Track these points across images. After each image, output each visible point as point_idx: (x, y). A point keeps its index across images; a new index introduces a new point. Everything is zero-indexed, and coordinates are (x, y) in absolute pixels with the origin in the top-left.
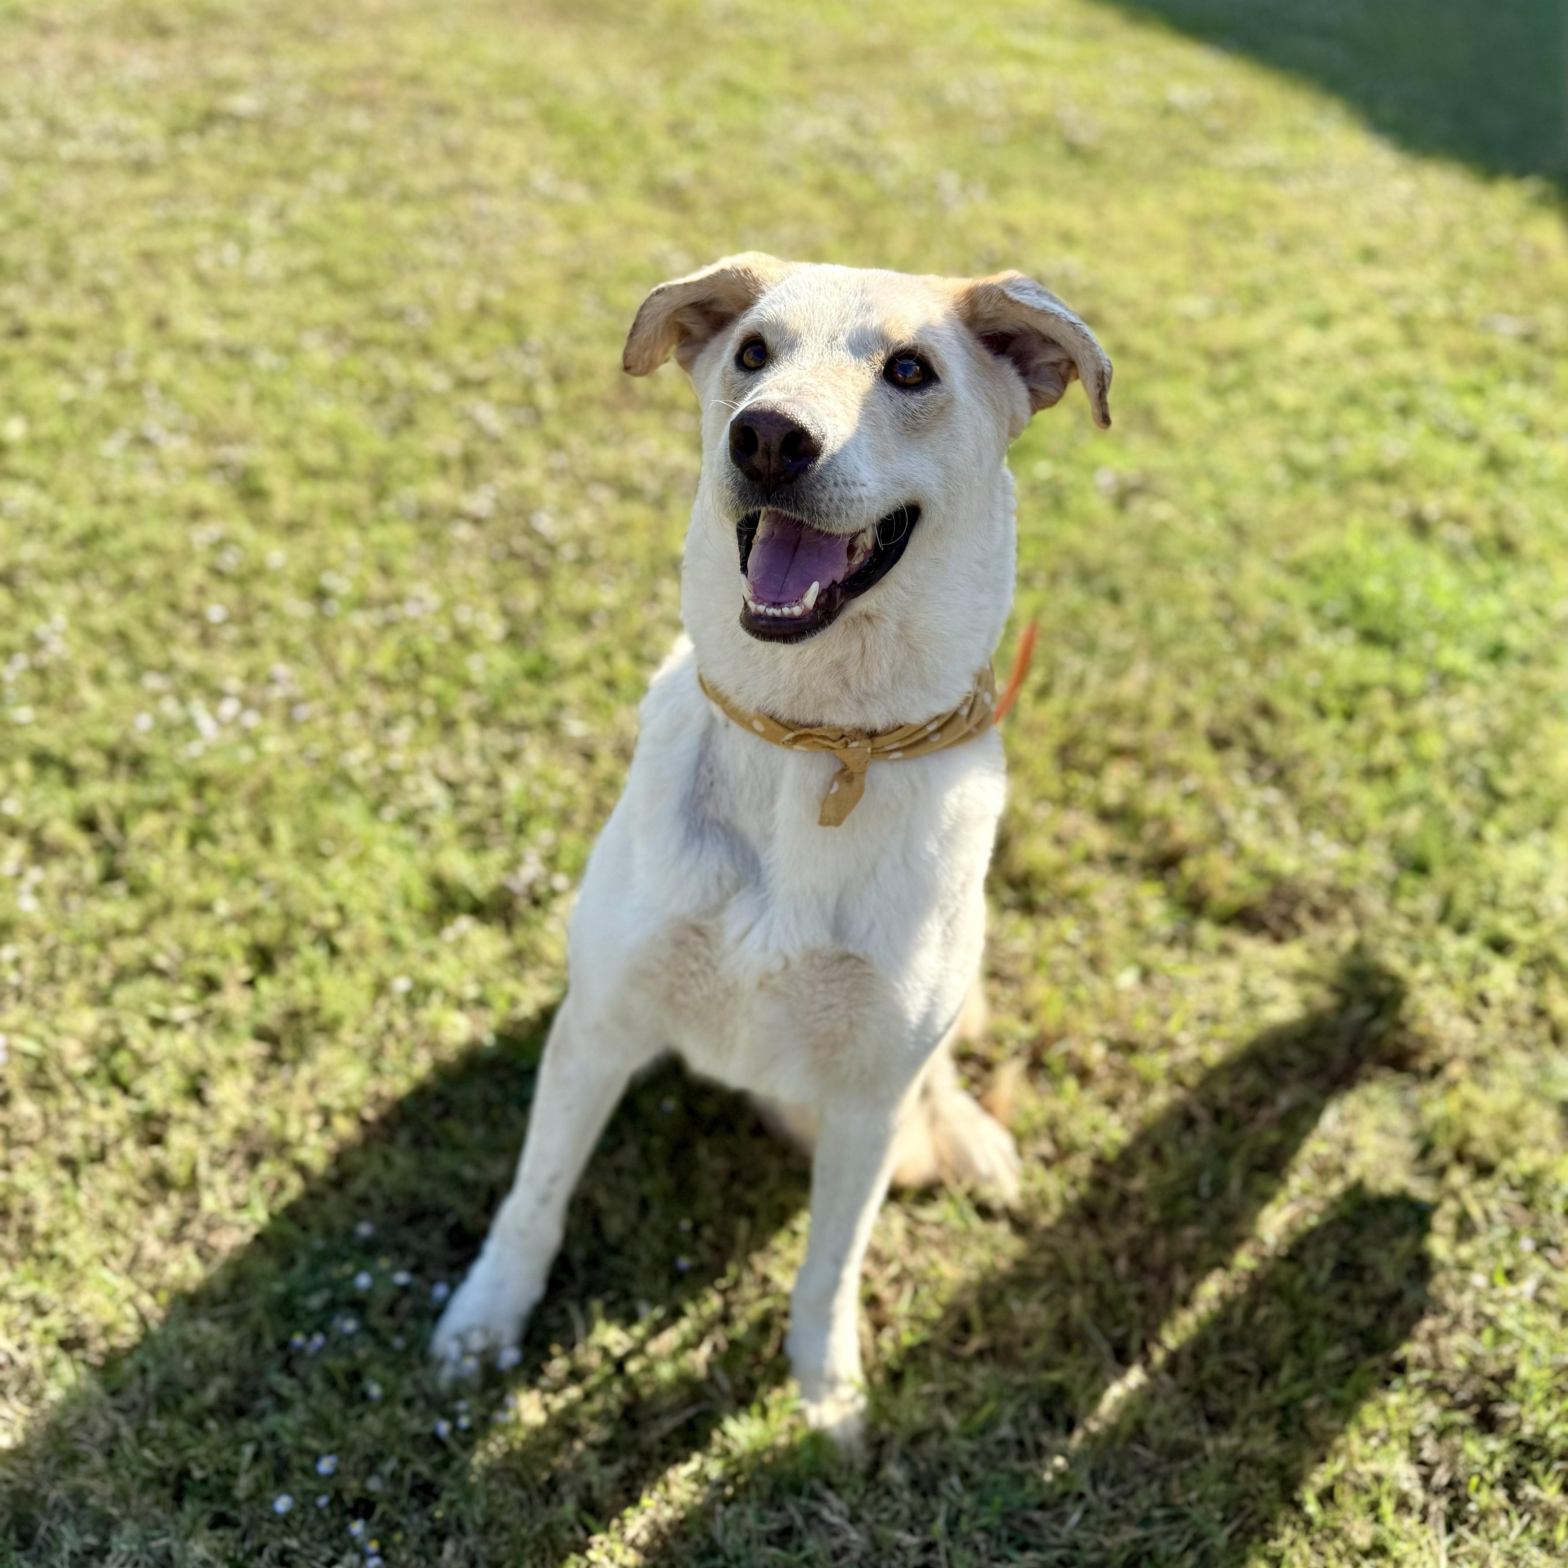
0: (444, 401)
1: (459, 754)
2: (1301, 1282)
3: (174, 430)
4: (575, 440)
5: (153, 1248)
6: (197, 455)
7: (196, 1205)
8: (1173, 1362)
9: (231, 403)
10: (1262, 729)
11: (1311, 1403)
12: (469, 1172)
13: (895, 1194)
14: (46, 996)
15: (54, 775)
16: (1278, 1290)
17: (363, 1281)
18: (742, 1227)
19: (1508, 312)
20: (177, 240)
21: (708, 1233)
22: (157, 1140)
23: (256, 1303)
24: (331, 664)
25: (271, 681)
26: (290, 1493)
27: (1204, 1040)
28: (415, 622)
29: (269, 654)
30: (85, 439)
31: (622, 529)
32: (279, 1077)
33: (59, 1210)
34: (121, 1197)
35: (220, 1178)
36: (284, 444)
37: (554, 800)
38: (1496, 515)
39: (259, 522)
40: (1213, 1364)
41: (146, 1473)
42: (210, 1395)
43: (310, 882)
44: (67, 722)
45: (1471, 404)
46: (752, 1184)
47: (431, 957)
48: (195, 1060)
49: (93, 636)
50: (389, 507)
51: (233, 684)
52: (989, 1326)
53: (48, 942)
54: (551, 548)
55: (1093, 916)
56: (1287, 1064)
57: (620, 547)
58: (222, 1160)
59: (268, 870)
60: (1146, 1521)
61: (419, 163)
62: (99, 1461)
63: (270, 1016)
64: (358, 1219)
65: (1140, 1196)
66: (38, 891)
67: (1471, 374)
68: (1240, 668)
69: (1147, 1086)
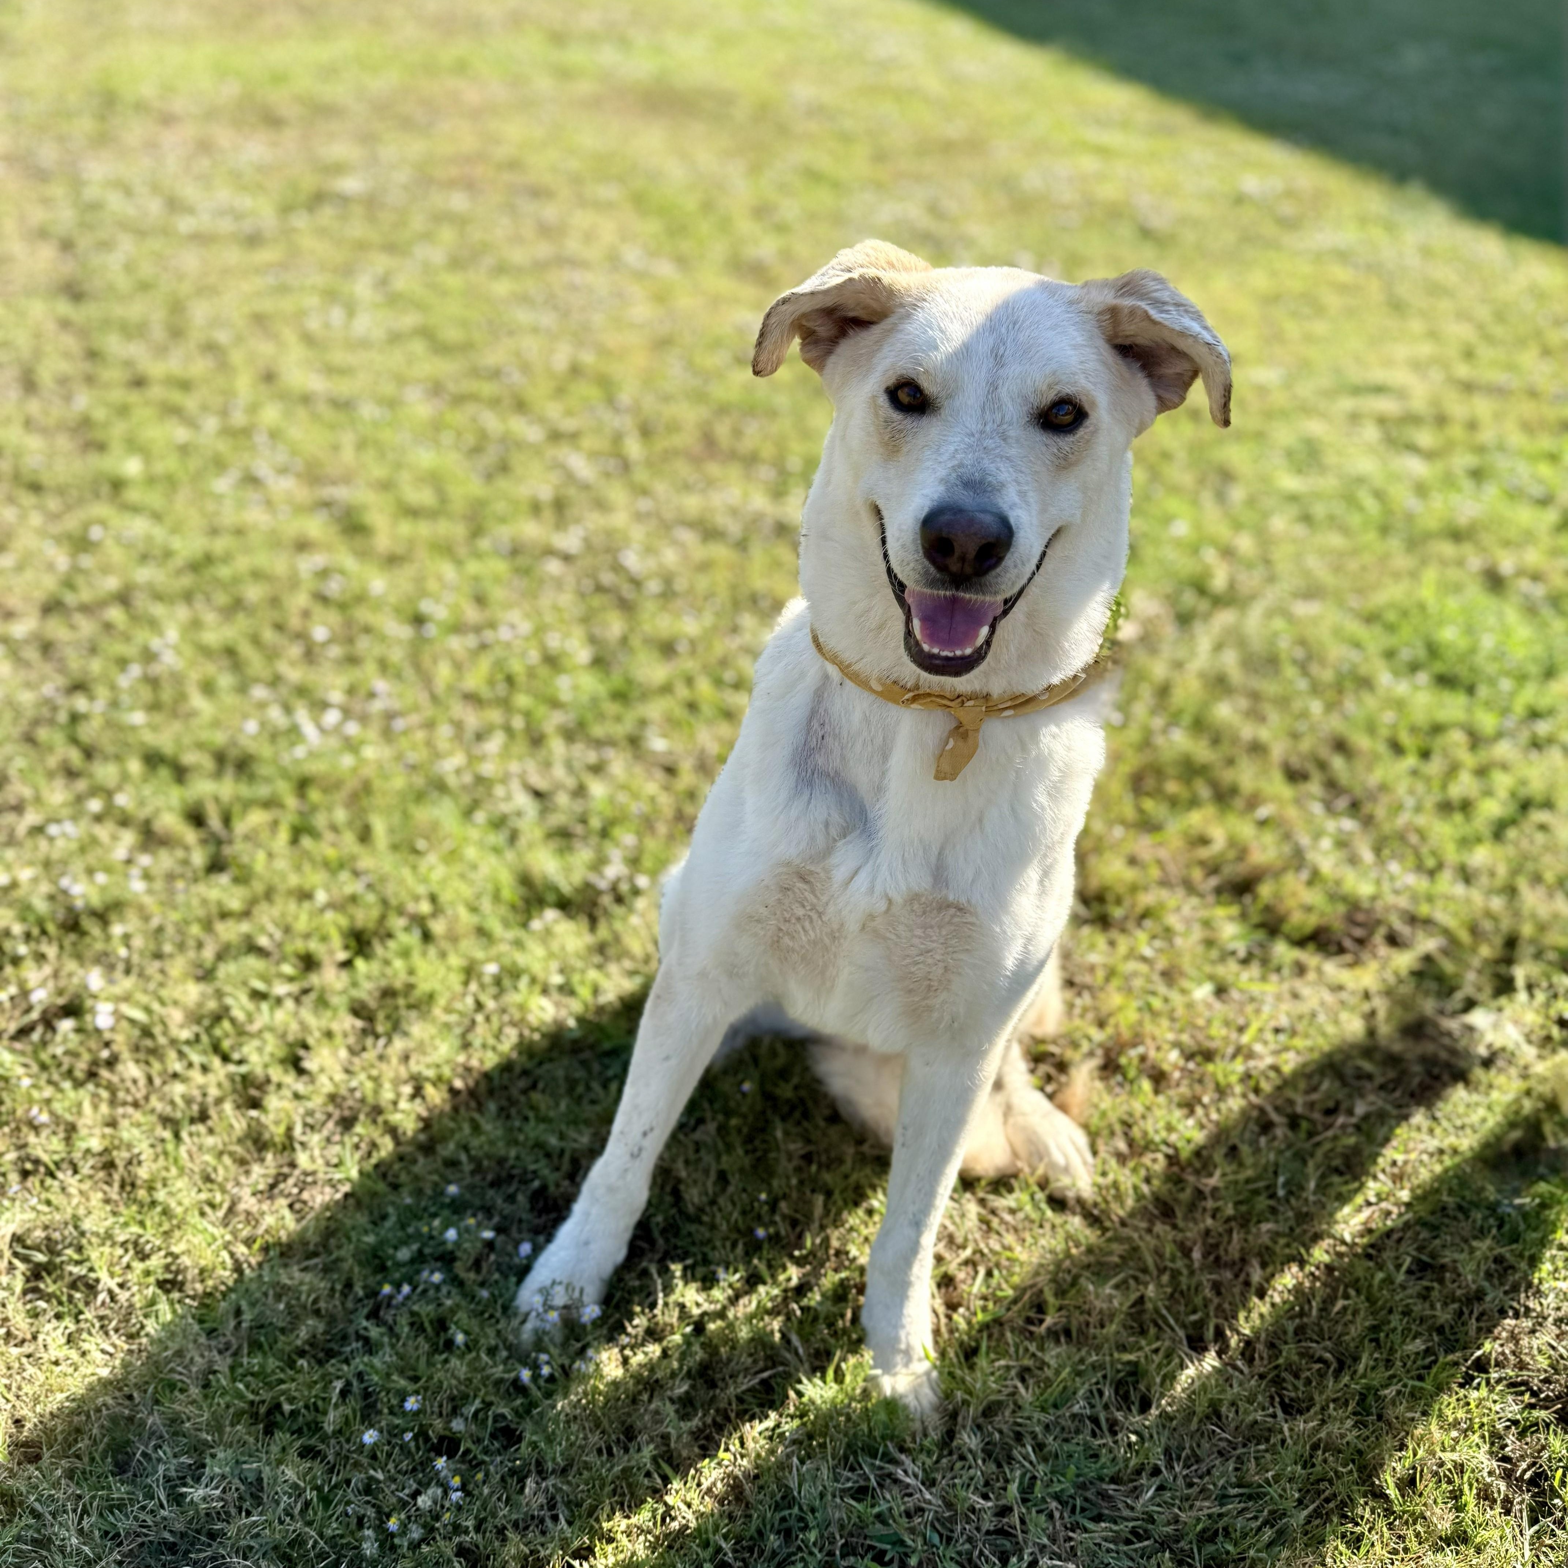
0: (536, 450)
2: (1378, 1278)
3: (283, 471)
4: (661, 488)
5: (248, 1203)
6: (303, 494)
7: (291, 1163)
8: (1249, 1349)
9: (336, 448)
10: (1338, 763)
11: (1390, 1392)
12: (553, 1141)
13: (967, 1182)
14: (153, 970)
15: (164, 773)
16: (1355, 1287)
17: (451, 1234)
18: (818, 1203)
20: (287, 304)
21: (785, 1207)
22: (256, 1104)
23: (347, 1253)
24: (428, 683)
25: (372, 695)
26: (377, 1427)
27: (1280, 1050)
28: (508, 645)
29: (369, 670)
30: (197, 477)
31: (705, 567)
32: (374, 1049)
33: (161, 1162)
34: (220, 1154)
35: (315, 1139)
36: (386, 486)
37: (639, 808)
39: (363, 554)
40: (1289, 1352)
41: (238, 1405)
42: (301, 1336)
43: (406, 873)
44: (177, 726)
45: (1545, 470)
46: (828, 1166)
47: (520, 945)
48: (295, 1032)
49: (204, 650)
50: (484, 544)
51: (336, 696)
52: (1062, 1307)
53: (155, 922)
54: (636, 583)
55: (1168, 933)
56: (1362, 1076)
57: (703, 583)
58: (316, 1123)
59: (366, 862)
60: (1223, 1499)
61: (517, 239)
62: (195, 1391)
63: (366, 991)
64: (446, 1180)
65: (1215, 1194)
66: (147, 876)
67: (1546, 443)
68: (1316, 707)
69: (1222, 1092)
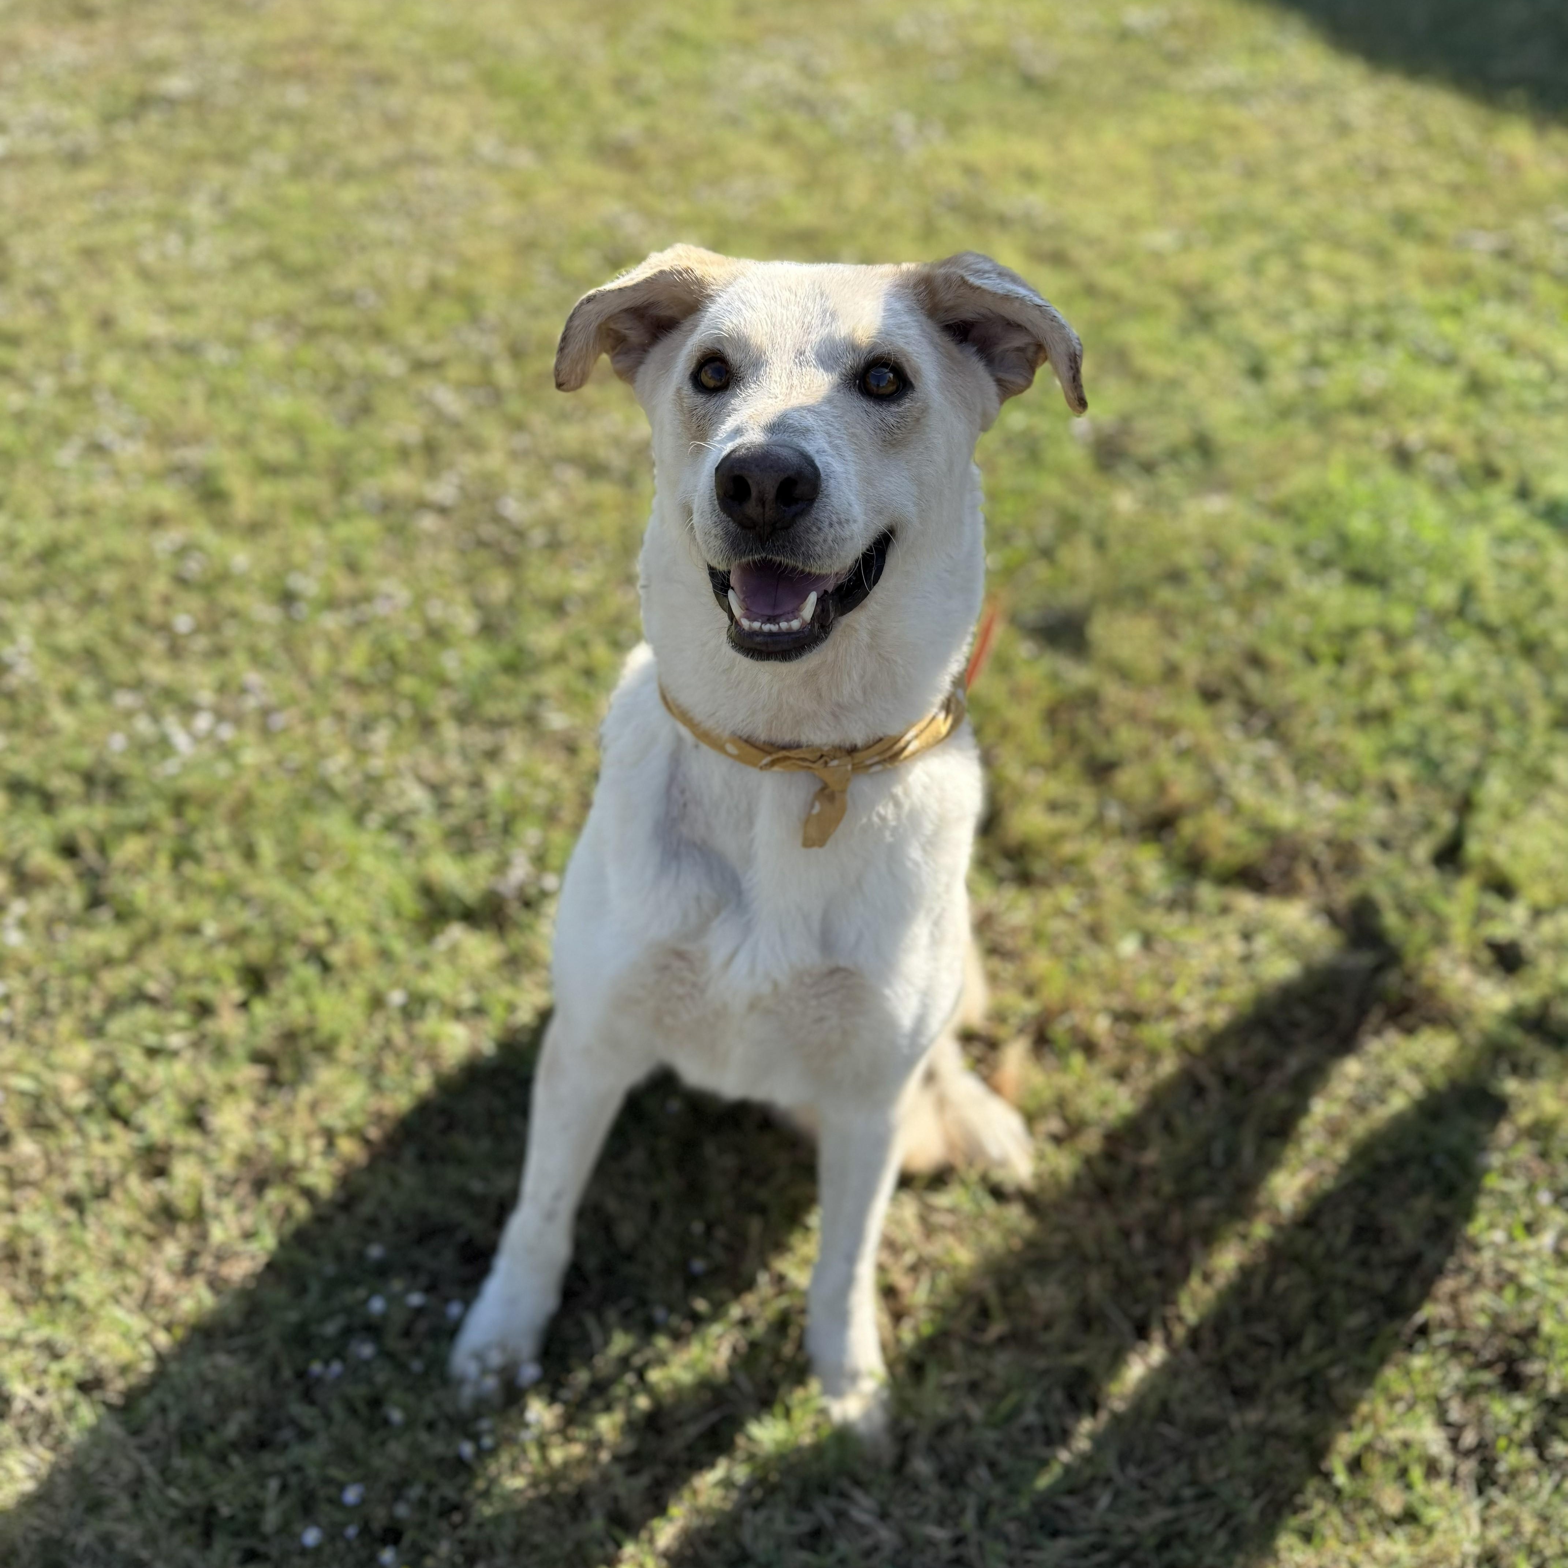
0: (400, 386)
1: (440, 754)
2: (1319, 1250)
3: (129, 434)
4: (537, 420)
5: (164, 1283)
6: (153, 459)
7: (204, 1236)
8: (1194, 1339)
9: (184, 402)
10: (1253, 680)
11: (1335, 1373)
12: (477, 1186)
13: (906, 1181)
14: (40, 1033)
15: (31, 802)
16: (1297, 1259)
17: (377, 1305)
18: (755, 1226)
19: (1483, 227)
20: (117, 234)
21: (721, 1233)
22: (161, 1172)
23: (271, 1335)
24: (303, 670)
25: (244, 690)
26: (317, 1524)
27: (1210, 1005)
28: (385, 620)
29: (239, 663)
30: (37, 450)
31: (590, 509)
32: (279, 1100)
33: (68, 1250)
34: (128, 1233)
35: (227, 1207)
36: (242, 441)
37: (541, 798)
38: (1480, 441)
39: (222, 525)
40: (1235, 1339)
41: (172, 1513)
42: (231, 1430)
43: (296, 898)
44: (40, 746)
45: (1449, 326)
46: (762, 1180)
47: (425, 967)
48: (192, 1087)
49: (60, 654)
50: (352, 501)
51: (206, 696)
52: (1008, 1310)
53: (38, 974)
54: (520, 534)
55: (1090, 883)
56: (1295, 1025)
57: (590, 528)
58: (227, 1188)
59: (255, 887)
60: (1175, 1501)
61: (361, 137)
62: (124, 1505)
63: (266, 1039)
64: (366, 1241)
65: (1154, 1170)
66: (23, 924)
67: (1449, 296)
68: (1228, 618)
69: (1154, 1056)
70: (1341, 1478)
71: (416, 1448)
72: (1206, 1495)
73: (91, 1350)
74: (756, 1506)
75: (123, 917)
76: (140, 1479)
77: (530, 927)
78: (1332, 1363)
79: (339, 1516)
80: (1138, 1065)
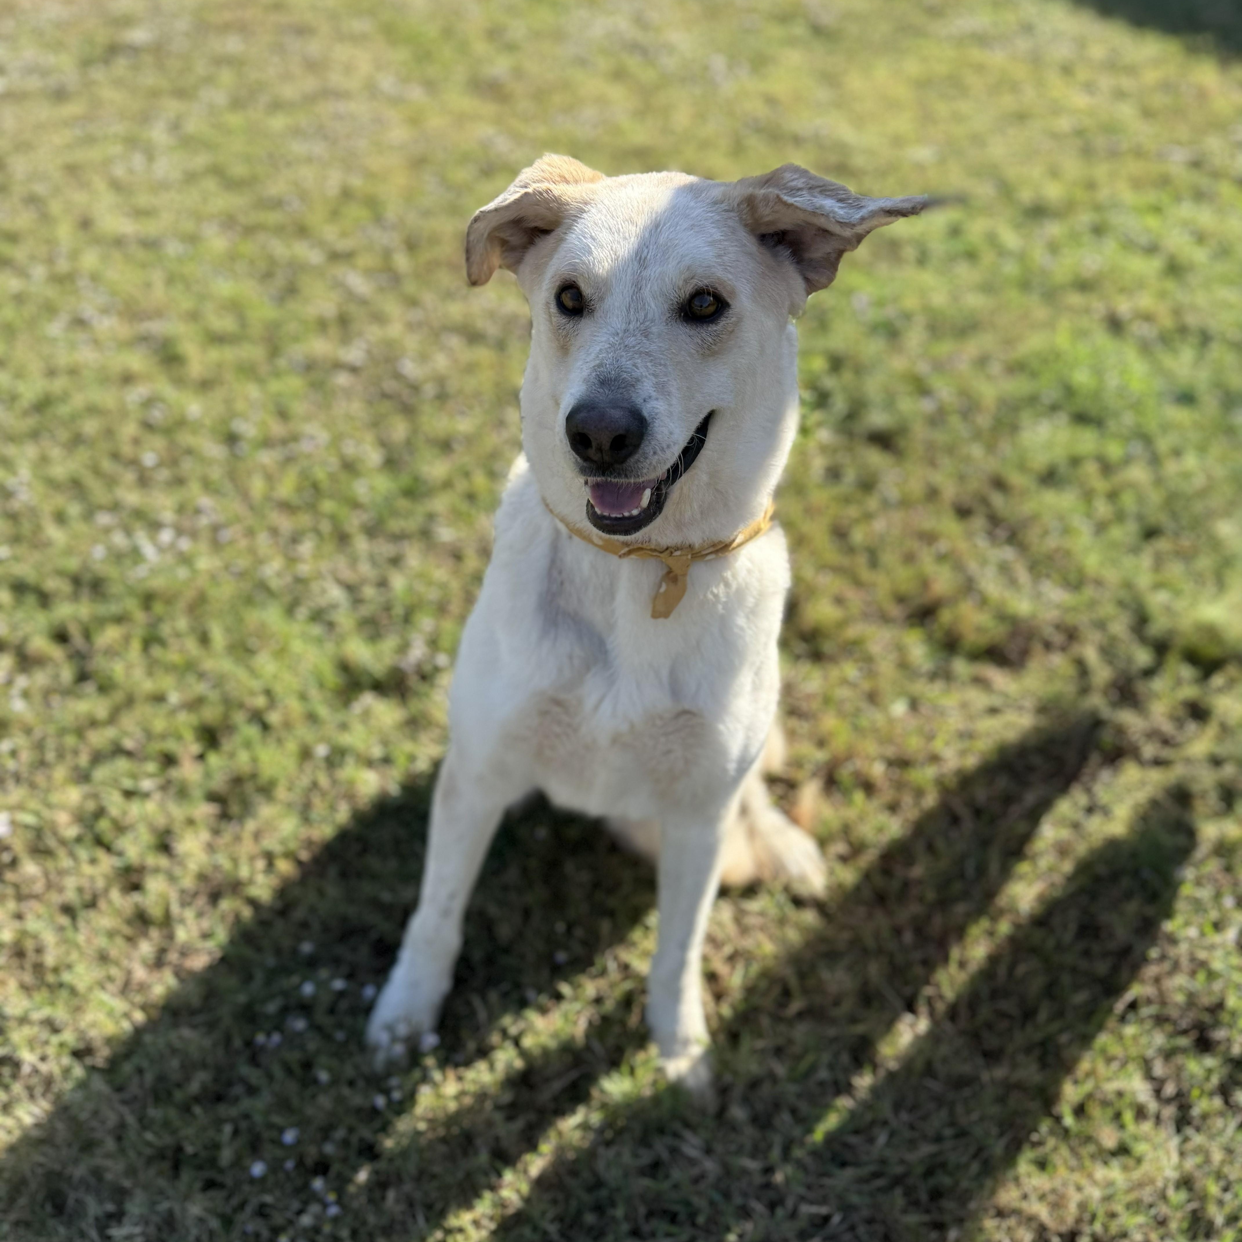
0: (320, 272)
1: (354, 561)
2: (1051, 943)
3: (105, 311)
4: (428, 298)
5: (140, 973)
6: (124, 330)
7: (171, 937)
8: (953, 1013)
9: (148, 285)
10: (998, 500)
11: (1064, 1038)
12: (386, 897)
13: (724, 892)
14: (40, 779)
15: (31, 600)
16: (1034, 951)
17: (308, 989)
18: (605, 926)
19: (1179, 143)
20: (94, 154)
21: (579, 932)
22: (136, 887)
23: (225, 1013)
24: (245, 495)
25: (198, 511)
26: (262, 1159)
27: (963, 753)
28: (309, 456)
30: (32, 323)
31: (471, 368)
32: (229, 830)
33: (63, 949)
34: (111, 934)
35: (189, 914)
36: (194, 316)
37: (433, 595)
38: (1177, 312)
39: (179, 382)
40: (985, 1012)
41: (148, 1151)
42: (194, 1087)
43: (241, 674)
44: (36, 556)
45: (1152, 222)
46: (611, 891)
47: (344, 727)
48: (161, 821)
49: (53, 484)
50: (282, 363)
51: (168, 516)
52: (805, 991)
53: (38, 733)
54: (415, 388)
55: (868, 660)
56: (1031, 769)
57: (471, 383)
58: (188, 899)
59: (209, 664)
60: (938, 1139)
61: (286, 76)
62: (110, 1144)
63: (218, 783)
64: (299, 939)
65: (920, 882)
66: (26, 695)
67: (1151, 197)
68: (977, 451)
69: (919, 793)
70: (1069, 1120)
71: (340, 1100)
72: (962, 1134)
73: (83, 1025)
74: (608, 1144)
75: (105, 688)
76: (122, 1125)
77: (427, 695)
78: (1061, 1031)
79: (279, 1153)
80: (907, 800)
